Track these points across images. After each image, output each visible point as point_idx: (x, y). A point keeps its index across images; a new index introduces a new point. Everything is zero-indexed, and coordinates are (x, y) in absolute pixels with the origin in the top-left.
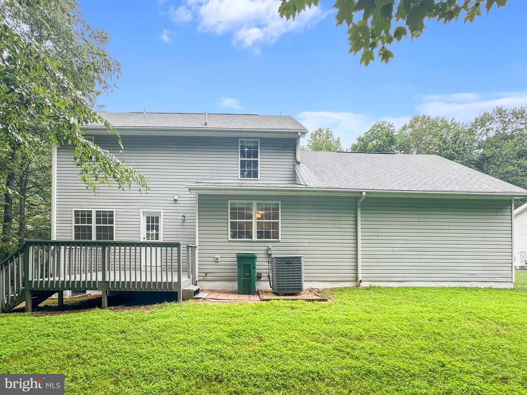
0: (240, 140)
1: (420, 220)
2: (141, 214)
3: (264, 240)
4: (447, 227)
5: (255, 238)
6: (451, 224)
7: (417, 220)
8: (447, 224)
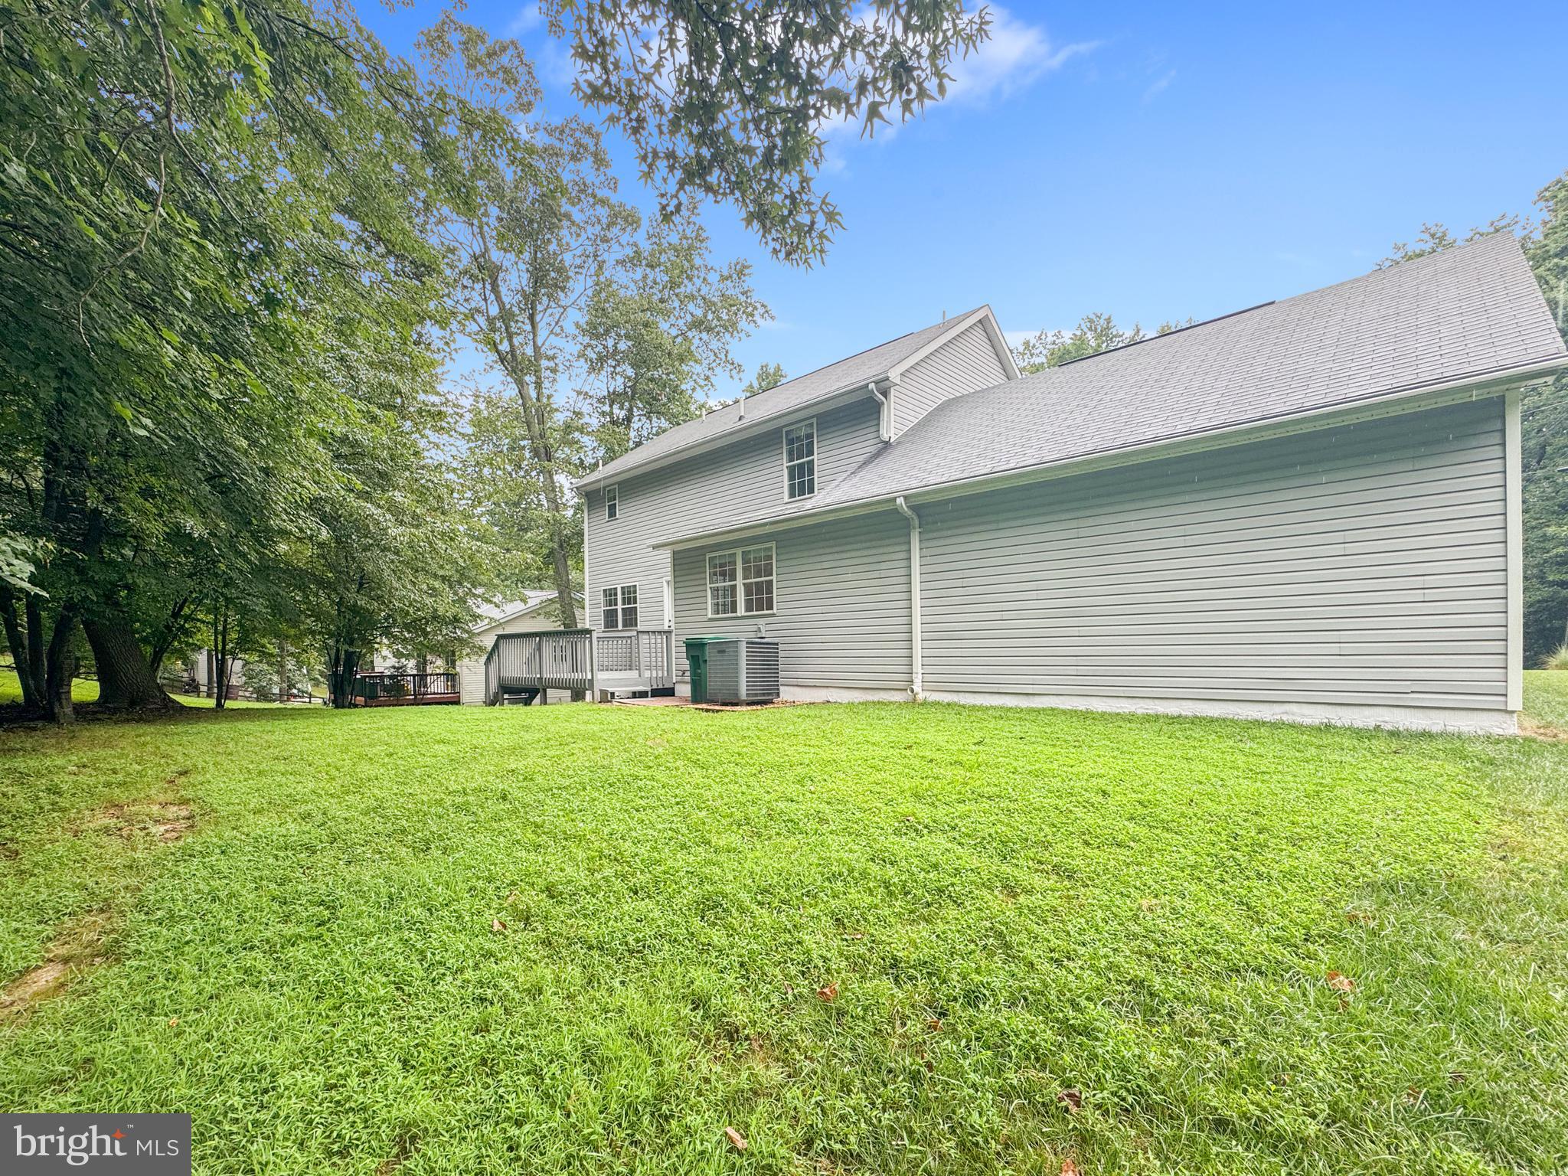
0: (784, 430)
1: (1083, 532)
2: (665, 584)
3: (755, 613)
4: (1180, 541)
5: (741, 611)
6: (1190, 530)
7: (1073, 533)
8: (1180, 530)
